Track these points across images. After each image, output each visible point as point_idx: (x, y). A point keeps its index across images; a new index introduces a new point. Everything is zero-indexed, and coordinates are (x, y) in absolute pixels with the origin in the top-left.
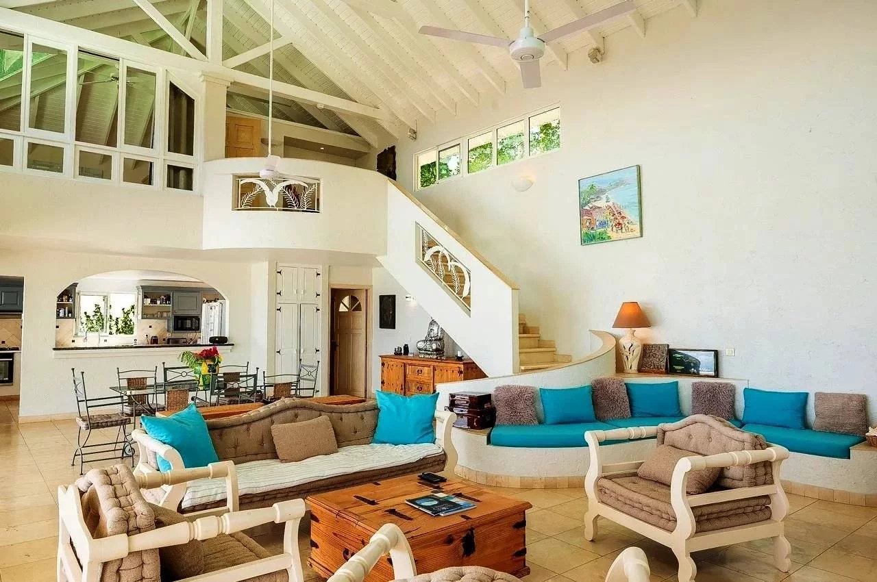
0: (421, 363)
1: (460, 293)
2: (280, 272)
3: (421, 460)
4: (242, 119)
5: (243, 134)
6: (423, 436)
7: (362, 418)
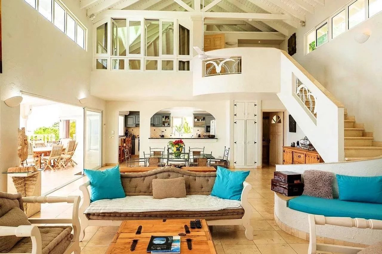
0: (300, 152)
1: (313, 112)
2: (236, 105)
3: (222, 210)
4: (216, 35)
5: (217, 42)
6: (234, 196)
7: (208, 180)
